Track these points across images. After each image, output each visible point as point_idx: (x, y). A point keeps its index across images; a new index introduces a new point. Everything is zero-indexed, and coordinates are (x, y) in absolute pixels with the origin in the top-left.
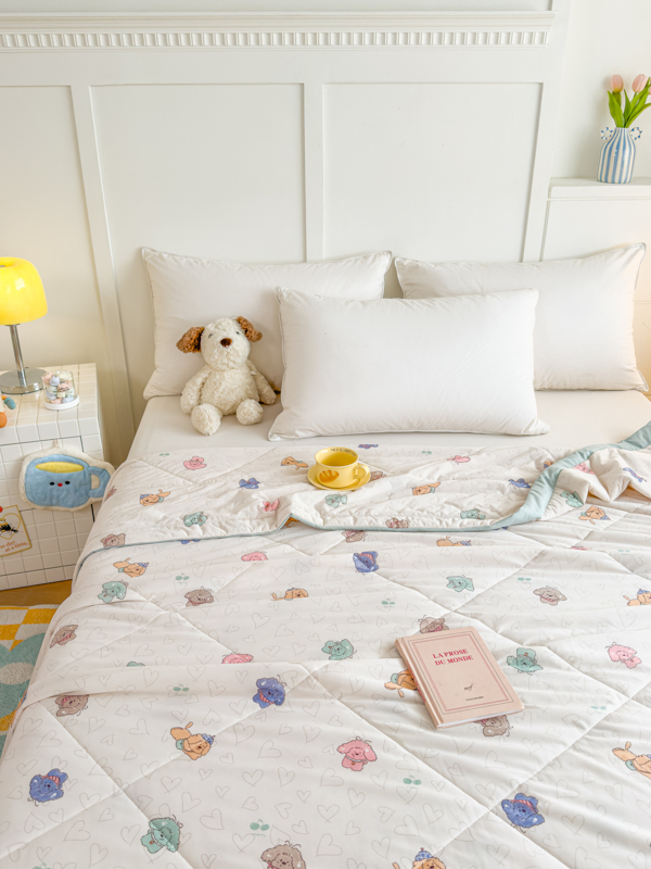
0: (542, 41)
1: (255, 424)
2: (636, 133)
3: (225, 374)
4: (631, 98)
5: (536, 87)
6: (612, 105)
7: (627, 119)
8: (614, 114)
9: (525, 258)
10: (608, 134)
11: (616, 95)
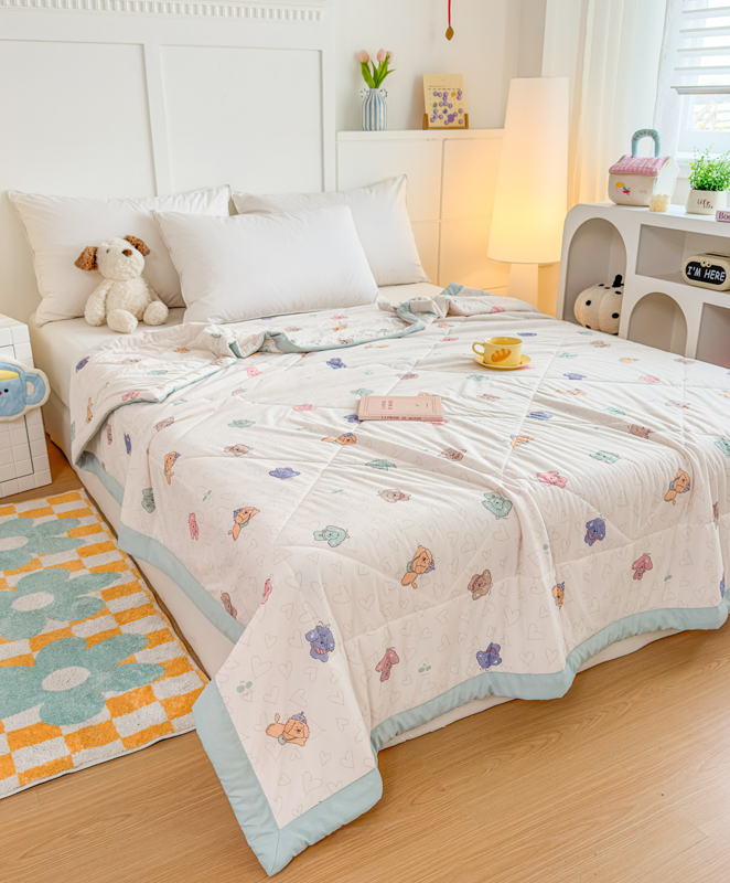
0: (318, 18)
1: (163, 324)
2: (383, 94)
3: (127, 283)
4: (377, 67)
5: (317, 54)
6: (364, 72)
7: (377, 81)
8: (367, 79)
9: (326, 189)
10: (365, 94)
11: (365, 65)
